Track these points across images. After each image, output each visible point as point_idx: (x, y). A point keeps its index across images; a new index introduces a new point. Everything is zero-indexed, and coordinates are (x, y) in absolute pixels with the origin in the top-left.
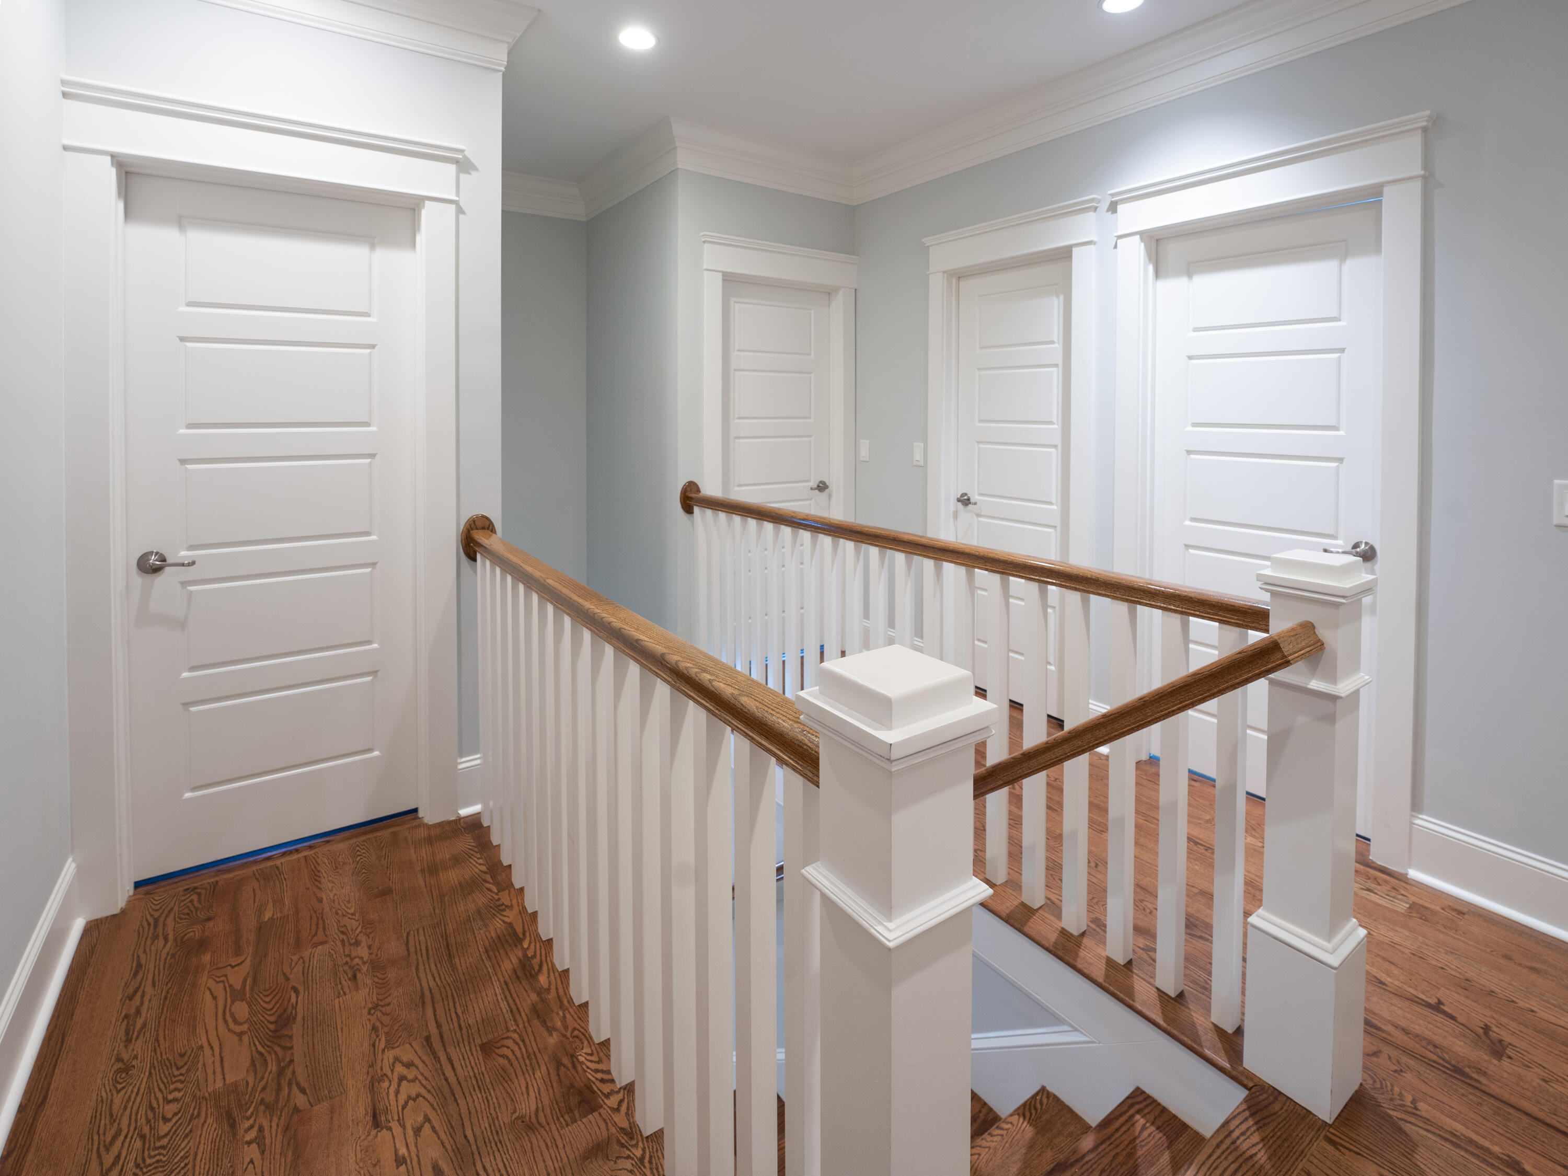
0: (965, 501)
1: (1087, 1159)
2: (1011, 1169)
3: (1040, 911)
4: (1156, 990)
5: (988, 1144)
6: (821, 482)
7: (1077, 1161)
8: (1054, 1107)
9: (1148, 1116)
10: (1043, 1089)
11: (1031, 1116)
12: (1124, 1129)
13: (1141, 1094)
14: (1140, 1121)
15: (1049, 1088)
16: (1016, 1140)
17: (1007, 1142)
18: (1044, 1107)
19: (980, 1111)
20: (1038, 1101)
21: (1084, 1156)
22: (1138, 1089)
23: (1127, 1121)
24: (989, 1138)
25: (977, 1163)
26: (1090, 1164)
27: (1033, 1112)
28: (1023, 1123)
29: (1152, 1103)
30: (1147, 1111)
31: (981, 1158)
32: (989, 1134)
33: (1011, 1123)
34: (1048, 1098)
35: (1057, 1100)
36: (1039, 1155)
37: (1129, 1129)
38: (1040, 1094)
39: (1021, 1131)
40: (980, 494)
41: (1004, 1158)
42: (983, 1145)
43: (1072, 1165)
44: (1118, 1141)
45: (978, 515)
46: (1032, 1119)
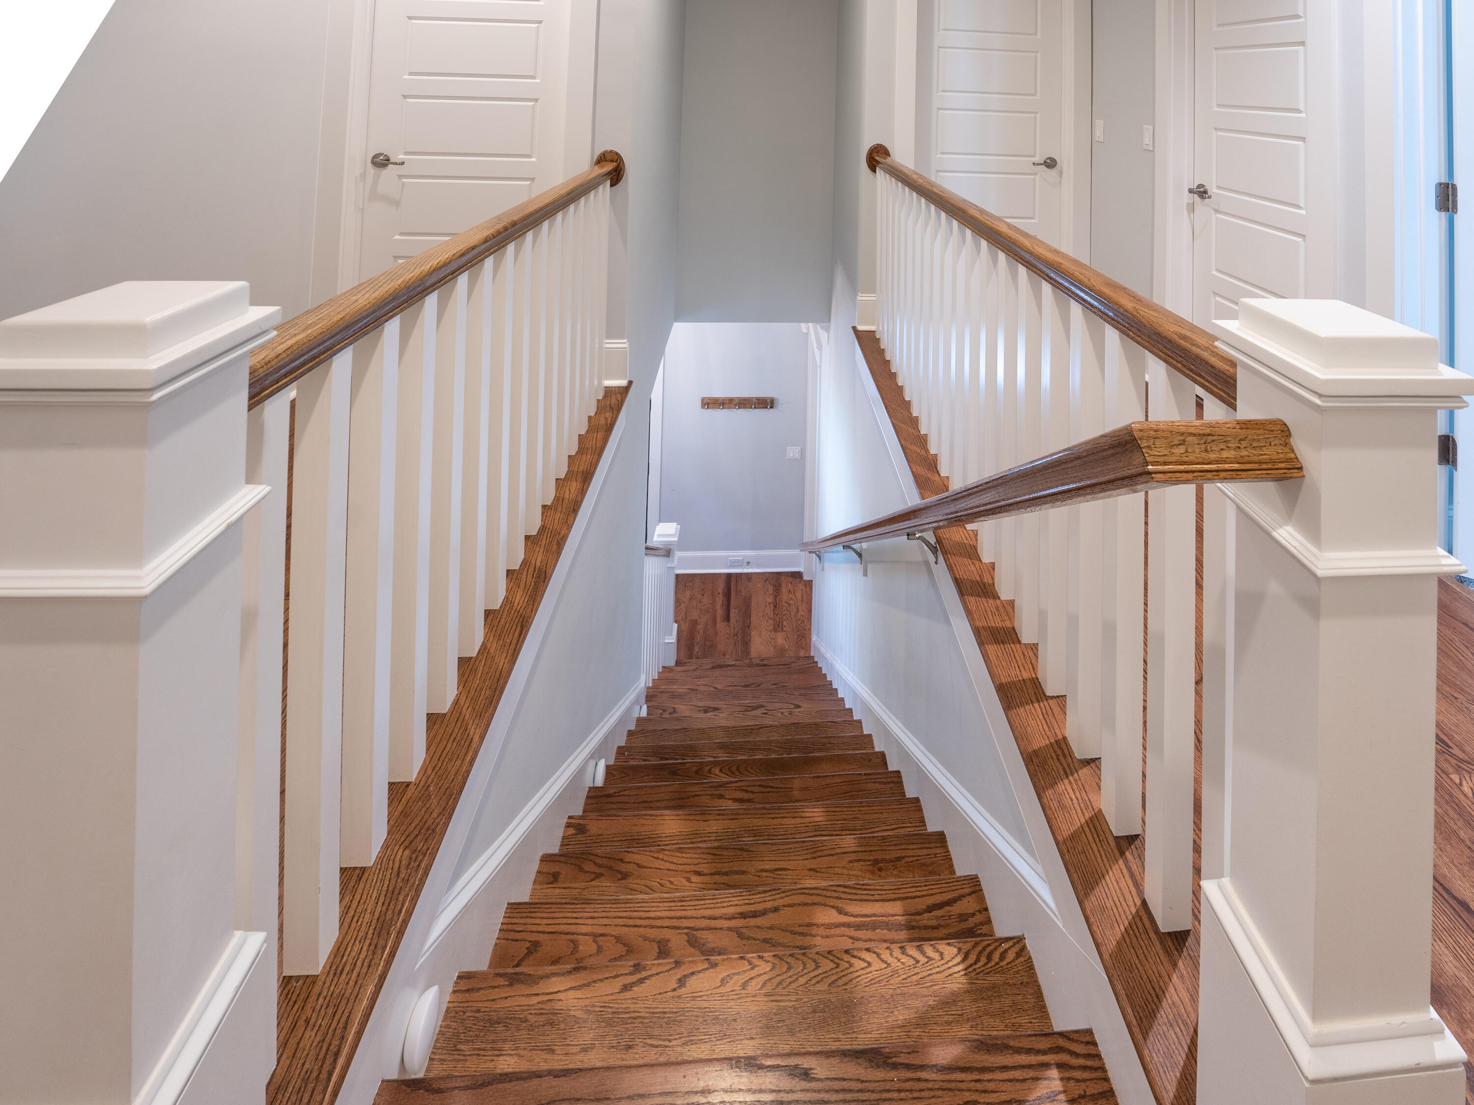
0: (1202, 192)
1: (923, 1075)
2: (896, 1013)
3: (1052, 703)
4: (1138, 902)
5: (890, 960)
6: (1050, 158)
7: (908, 1067)
8: (1018, 972)
9: (1072, 1084)
10: (1020, 939)
11: (976, 963)
12: (1017, 1074)
13: (1088, 1043)
14: (1053, 1081)
15: (1028, 943)
16: (932, 981)
17: (918, 973)
18: (1002, 964)
19: (973, 915)
20: (1001, 950)
21: (922, 1067)
22: (1089, 1032)
23: (1030, 1066)
24: (897, 953)
25: (858, 974)
26: (922, 1085)
27: (983, 959)
28: (959, 964)
29: (1096, 1069)
30: (1077, 1074)
31: (868, 970)
32: (901, 948)
33: (942, 954)
34: (1019, 955)
35: (1030, 967)
36: (949, 1023)
37: (1024, 1080)
38: (1011, 943)
39: (946, 973)
40: (1218, 187)
41: (899, 991)
42: (883, 956)
43: (895, 1066)
44: (991, 1086)
45: (1217, 211)
46: (975, 967)
